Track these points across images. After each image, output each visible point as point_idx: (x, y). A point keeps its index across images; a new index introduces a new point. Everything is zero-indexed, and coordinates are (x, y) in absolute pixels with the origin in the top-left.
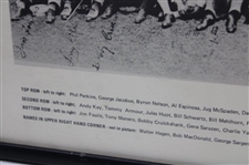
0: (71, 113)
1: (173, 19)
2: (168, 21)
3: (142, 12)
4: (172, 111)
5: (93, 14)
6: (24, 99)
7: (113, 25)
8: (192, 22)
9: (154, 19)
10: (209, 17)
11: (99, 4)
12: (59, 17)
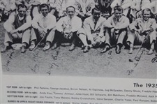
0: (35, 97)
1: (89, 48)
2: (86, 49)
3: (73, 45)
4: (89, 92)
5: (47, 47)
6: (8, 92)
7: (58, 52)
8: (99, 49)
9: (79, 48)
10: (107, 46)
11: (50, 42)
12: (28, 50)
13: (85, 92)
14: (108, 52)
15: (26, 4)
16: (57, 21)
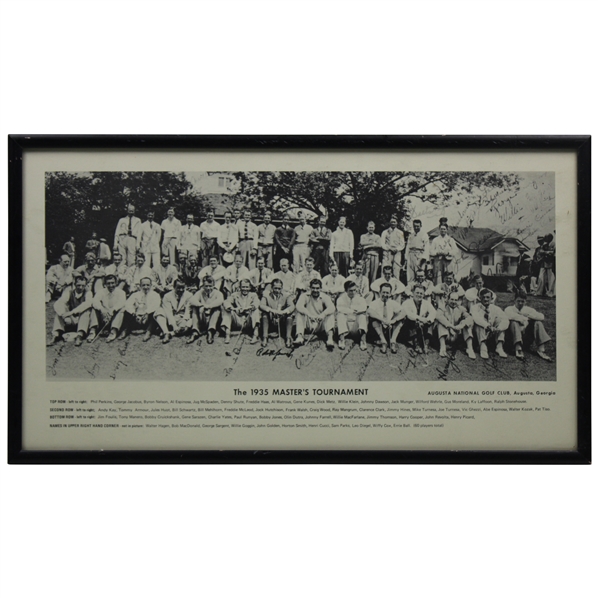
0: (91, 417)
1: (170, 337)
2: (166, 338)
3: (148, 333)
4: (171, 406)
5: (112, 336)
6: (52, 410)
7: (127, 344)
8: (183, 338)
9: (157, 338)
10: (195, 334)
11: (116, 329)
12: (85, 341)
13: (165, 406)
14: (196, 341)
15: (87, 275)
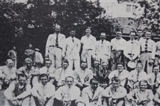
16: (56, 90)
